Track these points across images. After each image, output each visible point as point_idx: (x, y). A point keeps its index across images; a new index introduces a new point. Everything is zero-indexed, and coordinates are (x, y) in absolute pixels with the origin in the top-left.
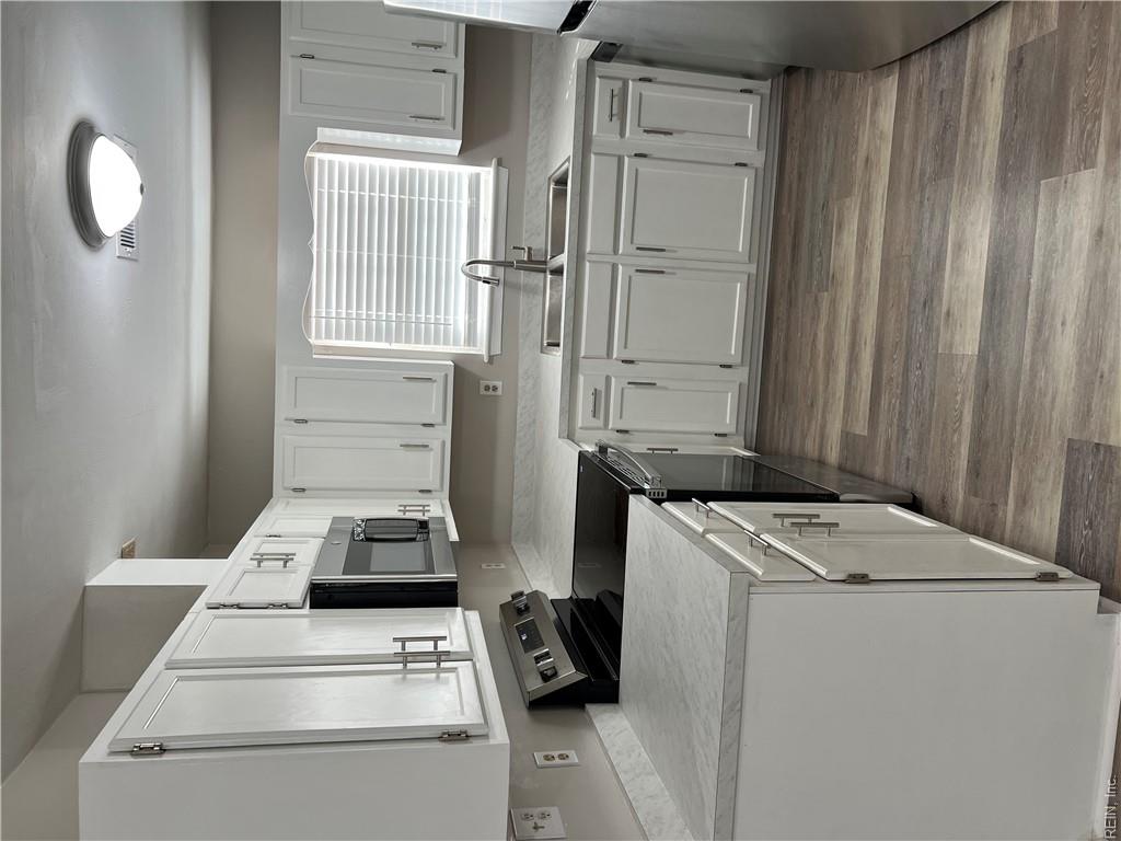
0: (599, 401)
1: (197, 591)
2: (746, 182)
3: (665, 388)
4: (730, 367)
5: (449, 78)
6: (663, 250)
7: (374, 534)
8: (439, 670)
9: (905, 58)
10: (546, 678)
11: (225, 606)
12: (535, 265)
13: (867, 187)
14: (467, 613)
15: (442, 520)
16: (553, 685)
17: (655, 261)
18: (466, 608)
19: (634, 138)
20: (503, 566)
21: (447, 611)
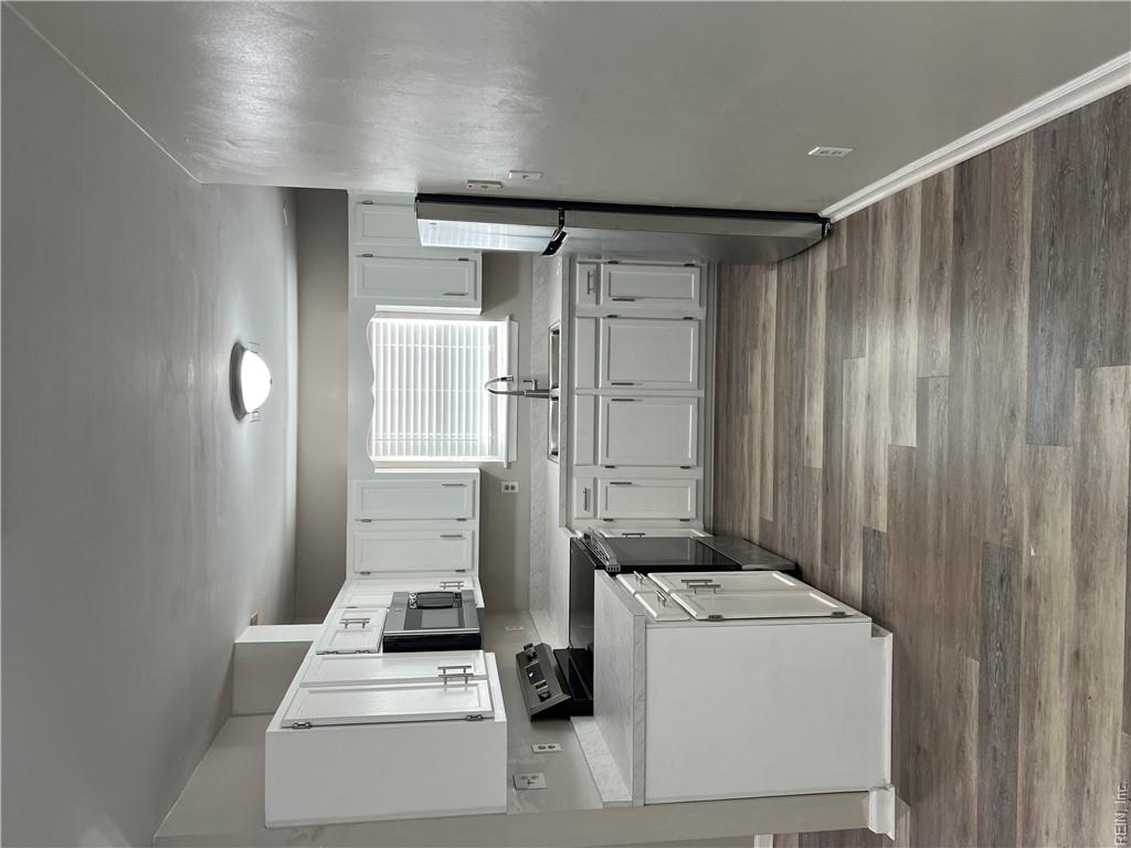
0: (589, 498)
1: (306, 646)
2: (692, 330)
3: (637, 486)
4: (688, 467)
5: (471, 264)
6: (631, 384)
7: (424, 603)
8: (466, 685)
9: (780, 262)
10: (542, 699)
11: (328, 653)
12: (542, 393)
13: (765, 345)
14: (487, 654)
15: (471, 592)
16: (549, 703)
17: (626, 391)
18: (486, 651)
19: (607, 306)
20: (521, 628)
21: (472, 653)
